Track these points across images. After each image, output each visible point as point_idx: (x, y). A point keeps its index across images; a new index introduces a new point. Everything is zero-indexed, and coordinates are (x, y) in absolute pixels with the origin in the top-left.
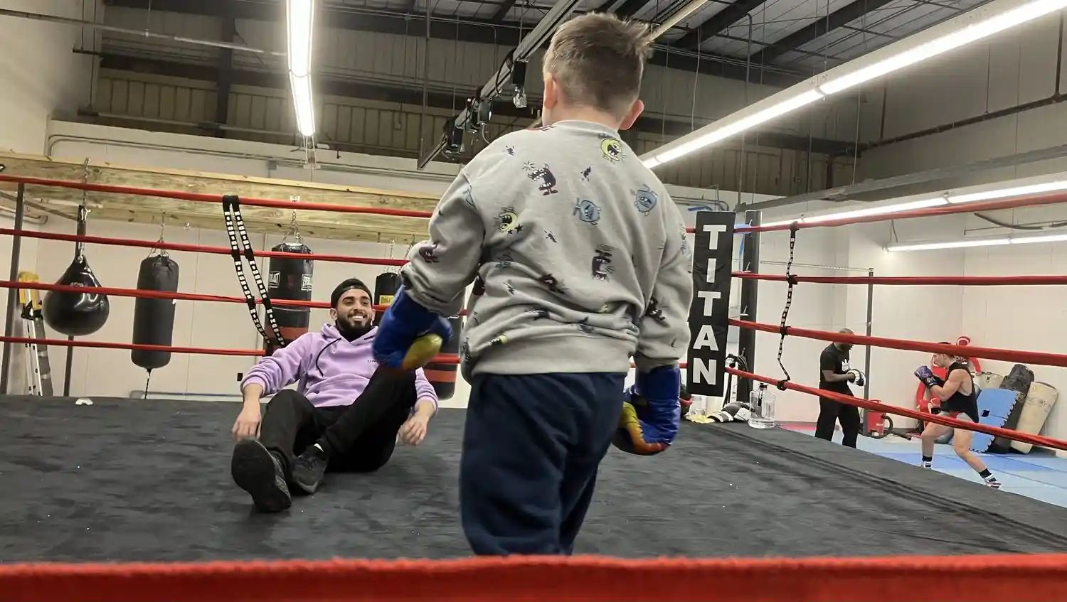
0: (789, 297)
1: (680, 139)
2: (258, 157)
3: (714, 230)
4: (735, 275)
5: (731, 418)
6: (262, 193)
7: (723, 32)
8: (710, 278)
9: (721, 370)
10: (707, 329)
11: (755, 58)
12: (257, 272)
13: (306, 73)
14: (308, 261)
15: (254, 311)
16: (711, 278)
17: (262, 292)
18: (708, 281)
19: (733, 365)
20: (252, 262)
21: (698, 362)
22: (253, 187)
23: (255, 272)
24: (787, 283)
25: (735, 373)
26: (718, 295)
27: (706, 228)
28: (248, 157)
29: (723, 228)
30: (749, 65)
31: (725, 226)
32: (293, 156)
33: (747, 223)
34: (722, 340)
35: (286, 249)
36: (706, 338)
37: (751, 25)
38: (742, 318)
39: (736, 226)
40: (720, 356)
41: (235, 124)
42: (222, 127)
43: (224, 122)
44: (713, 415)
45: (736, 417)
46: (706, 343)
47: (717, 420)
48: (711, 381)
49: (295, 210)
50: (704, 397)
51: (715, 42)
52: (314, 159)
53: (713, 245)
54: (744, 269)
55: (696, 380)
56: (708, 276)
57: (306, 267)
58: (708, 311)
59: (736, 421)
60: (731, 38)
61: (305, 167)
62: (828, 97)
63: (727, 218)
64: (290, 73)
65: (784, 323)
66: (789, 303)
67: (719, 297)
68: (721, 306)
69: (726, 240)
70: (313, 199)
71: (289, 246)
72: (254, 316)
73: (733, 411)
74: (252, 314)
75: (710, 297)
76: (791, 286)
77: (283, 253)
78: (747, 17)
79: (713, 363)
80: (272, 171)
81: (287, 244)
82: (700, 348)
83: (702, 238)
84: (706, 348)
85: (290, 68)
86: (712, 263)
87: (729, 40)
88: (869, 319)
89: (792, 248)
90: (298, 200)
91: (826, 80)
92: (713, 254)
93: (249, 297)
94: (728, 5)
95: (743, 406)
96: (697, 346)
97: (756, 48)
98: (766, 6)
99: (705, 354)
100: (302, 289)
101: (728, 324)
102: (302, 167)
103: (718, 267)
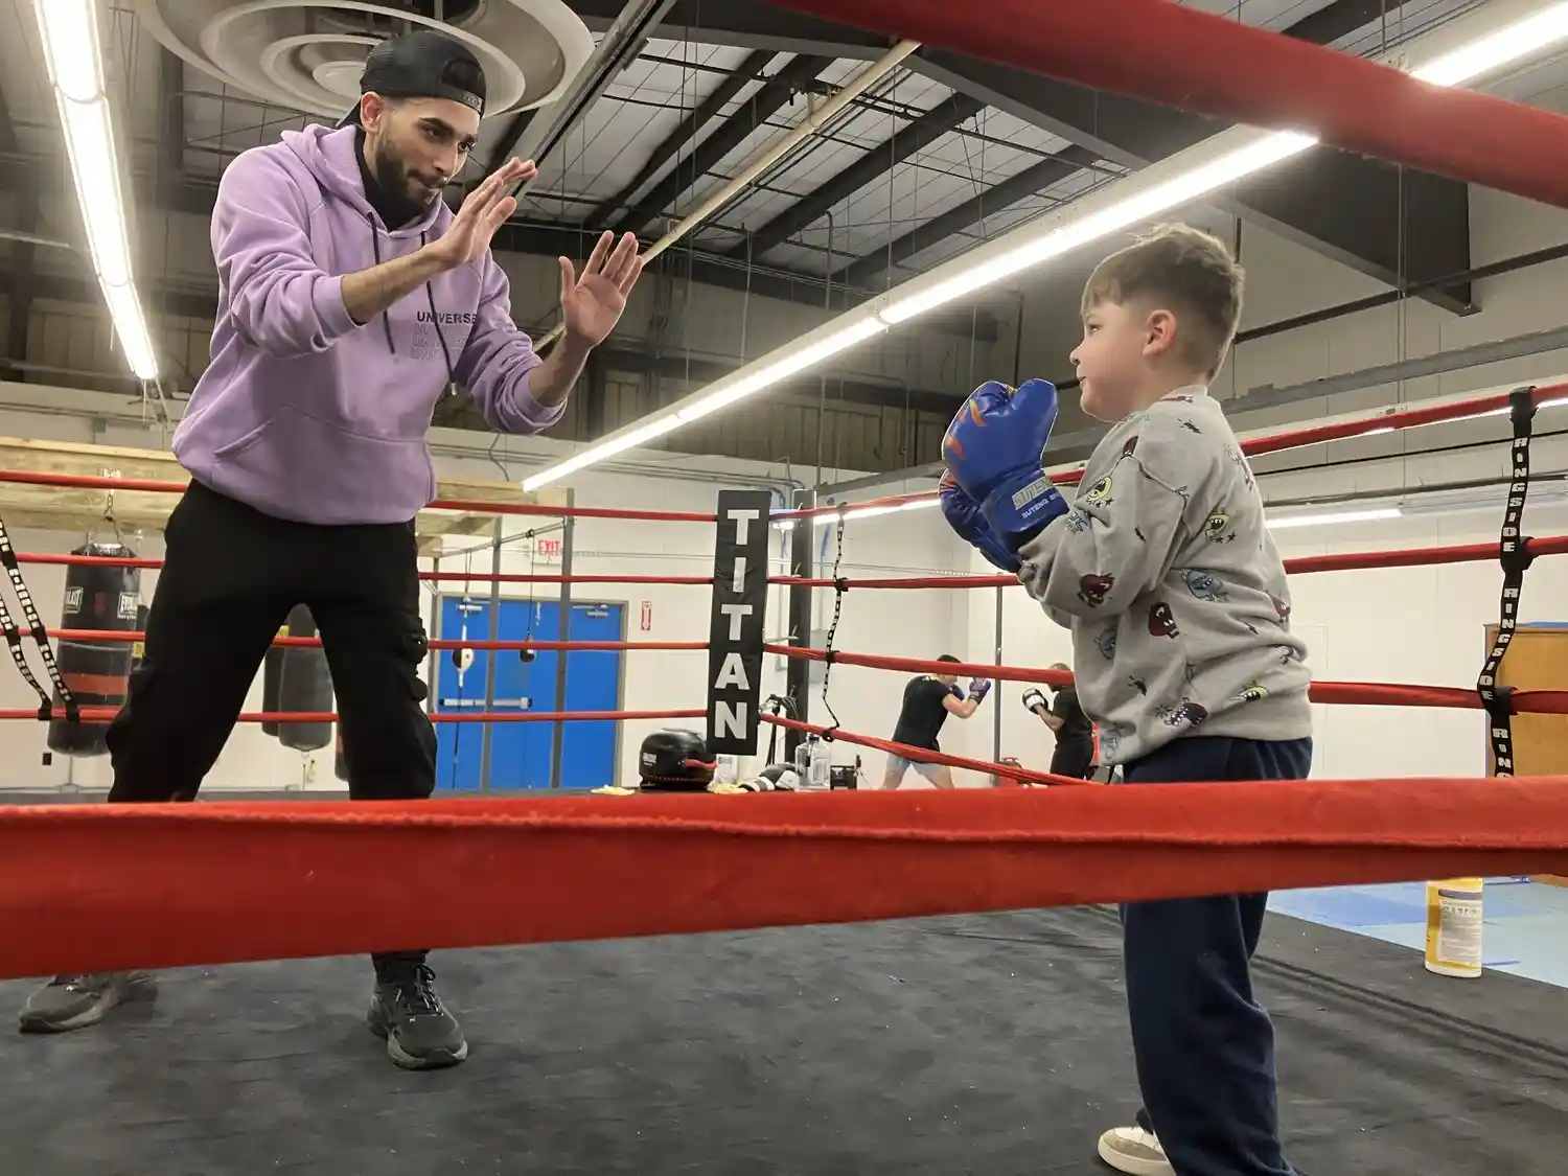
0: (838, 610)
1: (708, 387)
2: (74, 413)
3: (743, 517)
4: (774, 581)
5: (770, 786)
6: (56, 466)
7: (795, 237)
8: (738, 586)
9: (754, 719)
10: (734, 660)
11: (839, 277)
12: (22, 587)
13: (125, 280)
14: (130, 572)
15: (17, 648)
16: (740, 585)
17: (30, 617)
18: (735, 590)
19: (776, 711)
20: (13, 572)
21: (722, 707)
22: (40, 457)
23: (18, 588)
24: (834, 590)
25: (782, 723)
26: (748, 610)
27: (732, 514)
28: (58, 412)
29: (755, 514)
30: (828, 284)
31: (758, 511)
32: (133, 410)
33: (796, 507)
34: (754, 674)
35: (94, 552)
36: (733, 672)
37: (831, 227)
38: (791, 642)
39: (772, 512)
40: (752, 697)
41: (40, 361)
42: (16, 365)
43: (22, 357)
44: (748, 783)
45: (778, 784)
46: (732, 679)
47: (750, 789)
48: (740, 733)
49: (112, 491)
50: (735, 757)
51: (783, 252)
52: (165, 416)
53: (742, 538)
54: (793, 573)
55: (720, 733)
56: (735, 583)
57: (127, 580)
58: (735, 634)
59: (777, 788)
60: (807, 246)
61: (152, 427)
62: (892, 328)
63: (759, 500)
64: (100, 279)
65: (829, 646)
66: (837, 617)
67: (750, 613)
68: (754, 625)
69: (759, 531)
70: (141, 475)
71: (99, 548)
72: (18, 656)
73: (774, 776)
74: (14, 654)
75: (737, 613)
76: (839, 594)
77: (88, 558)
78: (826, 217)
79: (742, 707)
80: (97, 434)
81: (96, 545)
82: (724, 687)
83: (726, 530)
84: (732, 687)
85: (97, 272)
86: (740, 563)
87: (806, 249)
88: (999, 644)
89: (840, 540)
90: (117, 476)
91: (887, 303)
92: (741, 551)
93: (8, 627)
94: (799, 199)
95: (788, 769)
96: (721, 684)
97: (840, 263)
98: (851, 202)
99: (731, 695)
100: (120, 616)
101: (763, 650)
102: (148, 428)
103: (750, 569)
